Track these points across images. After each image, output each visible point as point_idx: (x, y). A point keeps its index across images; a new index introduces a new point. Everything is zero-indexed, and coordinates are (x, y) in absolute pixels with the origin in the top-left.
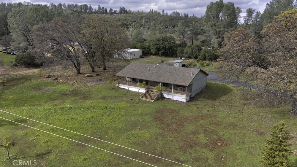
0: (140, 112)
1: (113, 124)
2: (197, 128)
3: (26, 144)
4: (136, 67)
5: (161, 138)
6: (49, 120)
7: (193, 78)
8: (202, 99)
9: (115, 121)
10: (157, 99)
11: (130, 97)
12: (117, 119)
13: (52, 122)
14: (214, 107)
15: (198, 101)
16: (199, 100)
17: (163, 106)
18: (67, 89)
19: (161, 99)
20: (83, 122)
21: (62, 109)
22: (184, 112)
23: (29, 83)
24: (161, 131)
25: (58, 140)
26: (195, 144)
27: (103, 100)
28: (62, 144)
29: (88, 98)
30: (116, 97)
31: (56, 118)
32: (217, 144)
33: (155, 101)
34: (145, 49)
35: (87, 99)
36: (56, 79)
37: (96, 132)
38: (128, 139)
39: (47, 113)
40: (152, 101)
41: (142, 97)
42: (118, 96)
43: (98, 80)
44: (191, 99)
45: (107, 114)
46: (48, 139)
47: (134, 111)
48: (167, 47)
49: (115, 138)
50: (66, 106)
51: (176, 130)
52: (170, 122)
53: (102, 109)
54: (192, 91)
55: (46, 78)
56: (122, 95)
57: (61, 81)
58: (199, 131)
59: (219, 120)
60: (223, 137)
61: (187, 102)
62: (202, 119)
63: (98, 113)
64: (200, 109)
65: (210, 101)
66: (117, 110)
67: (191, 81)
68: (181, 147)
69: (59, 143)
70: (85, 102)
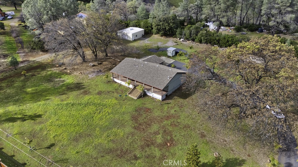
0: (123, 110)
1: (101, 122)
2: (159, 129)
3: (41, 138)
4: (127, 65)
5: (130, 137)
6: (57, 116)
7: (169, 82)
8: (176, 97)
9: (103, 119)
10: (140, 97)
11: (120, 93)
12: (104, 116)
13: (59, 118)
14: (181, 107)
15: (171, 99)
16: (173, 98)
17: (143, 104)
18: (72, 82)
19: (143, 96)
20: (80, 119)
21: (67, 104)
22: (157, 112)
23: (44, 73)
24: (133, 130)
25: (62, 135)
26: (153, 144)
27: (98, 96)
28: (64, 139)
29: (87, 92)
30: (109, 92)
31: (62, 114)
32: (167, 144)
33: (138, 98)
34: (148, 27)
35: (86, 94)
36: (65, 69)
37: (88, 129)
38: (108, 136)
39: (56, 109)
40: (136, 98)
41: (128, 94)
42: (111, 91)
43: (99, 71)
44: (167, 97)
45: (98, 111)
46: (56, 134)
47: (119, 109)
48: (167, 29)
49: (100, 135)
50: (69, 102)
51: (144, 129)
52: (142, 121)
53: (96, 106)
54: (169, 90)
55: (58, 67)
56: (114, 91)
57: (68, 71)
58: (160, 132)
59: (179, 121)
60: (174, 138)
61: (163, 100)
62: (166, 120)
63: (92, 110)
64: (170, 109)
65: (181, 99)
66: (107, 107)
67: (166, 84)
68: (142, 145)
69: (62, 138)
70: (85, 98)
